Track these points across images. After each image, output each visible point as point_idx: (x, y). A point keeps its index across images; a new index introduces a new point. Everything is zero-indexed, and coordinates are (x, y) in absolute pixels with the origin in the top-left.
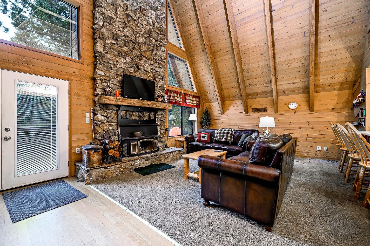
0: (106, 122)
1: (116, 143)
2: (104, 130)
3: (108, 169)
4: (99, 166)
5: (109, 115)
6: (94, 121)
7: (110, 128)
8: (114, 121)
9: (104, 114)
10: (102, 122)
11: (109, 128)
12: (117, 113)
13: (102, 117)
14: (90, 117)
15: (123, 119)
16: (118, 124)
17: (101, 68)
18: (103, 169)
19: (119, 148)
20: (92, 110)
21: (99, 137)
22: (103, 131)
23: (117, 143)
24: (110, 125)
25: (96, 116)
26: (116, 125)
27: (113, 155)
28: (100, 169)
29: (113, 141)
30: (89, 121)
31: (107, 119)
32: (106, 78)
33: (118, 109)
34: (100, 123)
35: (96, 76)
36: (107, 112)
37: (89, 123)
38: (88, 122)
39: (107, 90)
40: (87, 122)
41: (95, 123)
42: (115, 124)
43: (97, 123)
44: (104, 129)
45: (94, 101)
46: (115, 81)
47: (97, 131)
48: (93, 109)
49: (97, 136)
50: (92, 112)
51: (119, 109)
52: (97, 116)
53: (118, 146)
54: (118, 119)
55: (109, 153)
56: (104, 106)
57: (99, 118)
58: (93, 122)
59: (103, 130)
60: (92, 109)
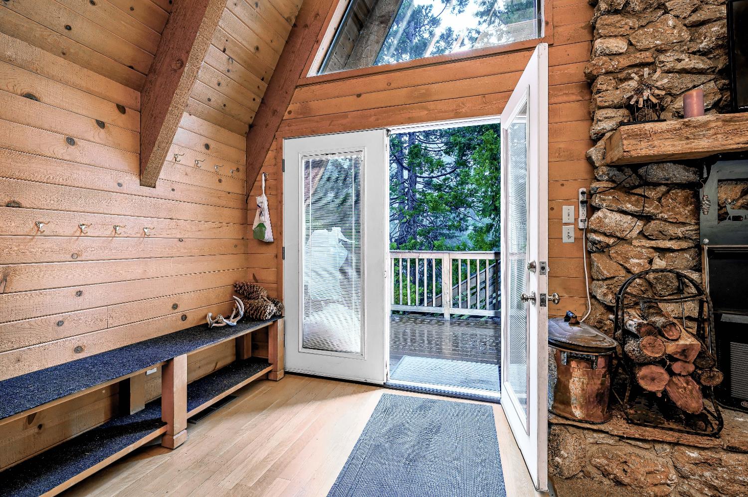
0: (636, 238)
1: (681, 342)
2: (628, 271)
3: (637, 451)
4: (593, 423)
5: (650, 209)
6: (588, 235)
7: (659, 263)
8: (679, 231)
9: (629, 207)
10: (619, 238)
11: (651, 262)
12: (696, 196)
13: (617, 216)
14: (576, 220)
15: (727, 222)
16: (698, 247)
17: (613, 29)
18: (611, 442)
19: (697, 367)
20: (580, 196)
21: (605, 295)
22: (623, 273)
23: (688, 340)
24: (657, 249)
25: (595, 215)
26: (692, 252)
27: (665, 392)
28: (595, 435)
29: (664, 326)
30: (572, 234)
31: (640, 223)
32: (635, 57)
33: (701, 176)
34: (611, 241)
35: (594, 65)
36: (645, 196)
37: (572, 240)
38: (569, 237)
39: (637, 102)
40: (565, 240)
41: (591, 242)
42: (684, 245)
43: (600, 242)
44: (627, 265)
45: (589, 159)
46: (683, 56)
47: (599, 271)
48: (585, 190)
49: (599, 291)
50: (582, 202)
51: (705, 176)
52: (599, 214)
53: (693, 356)
54: (698, 224)
55: (643, 378)
56: (628, 171)
57: (607, 221)
58: (587, 239)
59: (626, 268)
60: (583, 193)
